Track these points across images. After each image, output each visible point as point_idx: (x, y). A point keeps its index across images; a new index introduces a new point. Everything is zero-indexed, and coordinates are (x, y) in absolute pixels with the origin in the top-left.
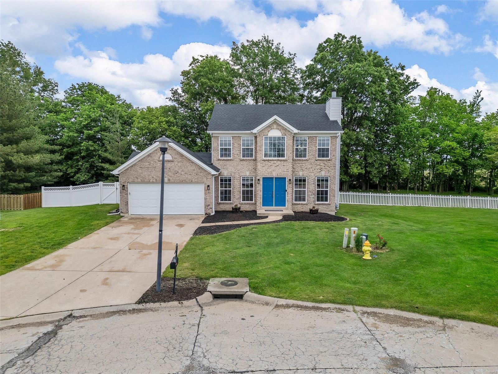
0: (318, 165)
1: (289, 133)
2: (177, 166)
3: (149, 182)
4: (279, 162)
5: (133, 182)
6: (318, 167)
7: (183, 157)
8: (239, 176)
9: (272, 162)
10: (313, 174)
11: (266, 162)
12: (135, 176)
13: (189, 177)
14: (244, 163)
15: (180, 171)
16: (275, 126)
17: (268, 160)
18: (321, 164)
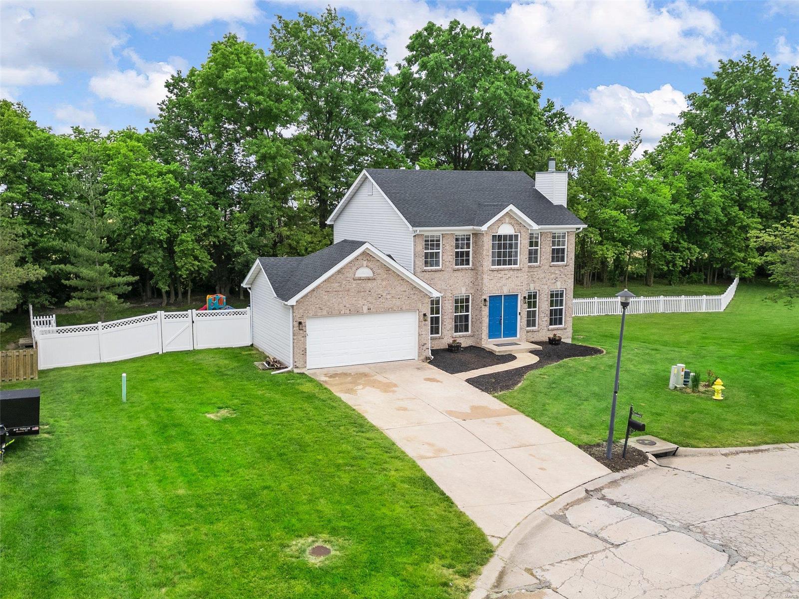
0: (552, 273)
1: (525, 230)
2: (381, 286)
3: (339, 314)
4: (511, 272)
5: (315, 316)
6: (553, 276)
7: (390, 272)
8: (451, 295)
9: (503, 272)
10: (546, 287)
11: (495, 272)
12: (317, 306)
13: (398, 303)
14: (459, 274)
15: (384, 295)
16: (507, 220)
17: (498, 270)
18: (556, 272)
